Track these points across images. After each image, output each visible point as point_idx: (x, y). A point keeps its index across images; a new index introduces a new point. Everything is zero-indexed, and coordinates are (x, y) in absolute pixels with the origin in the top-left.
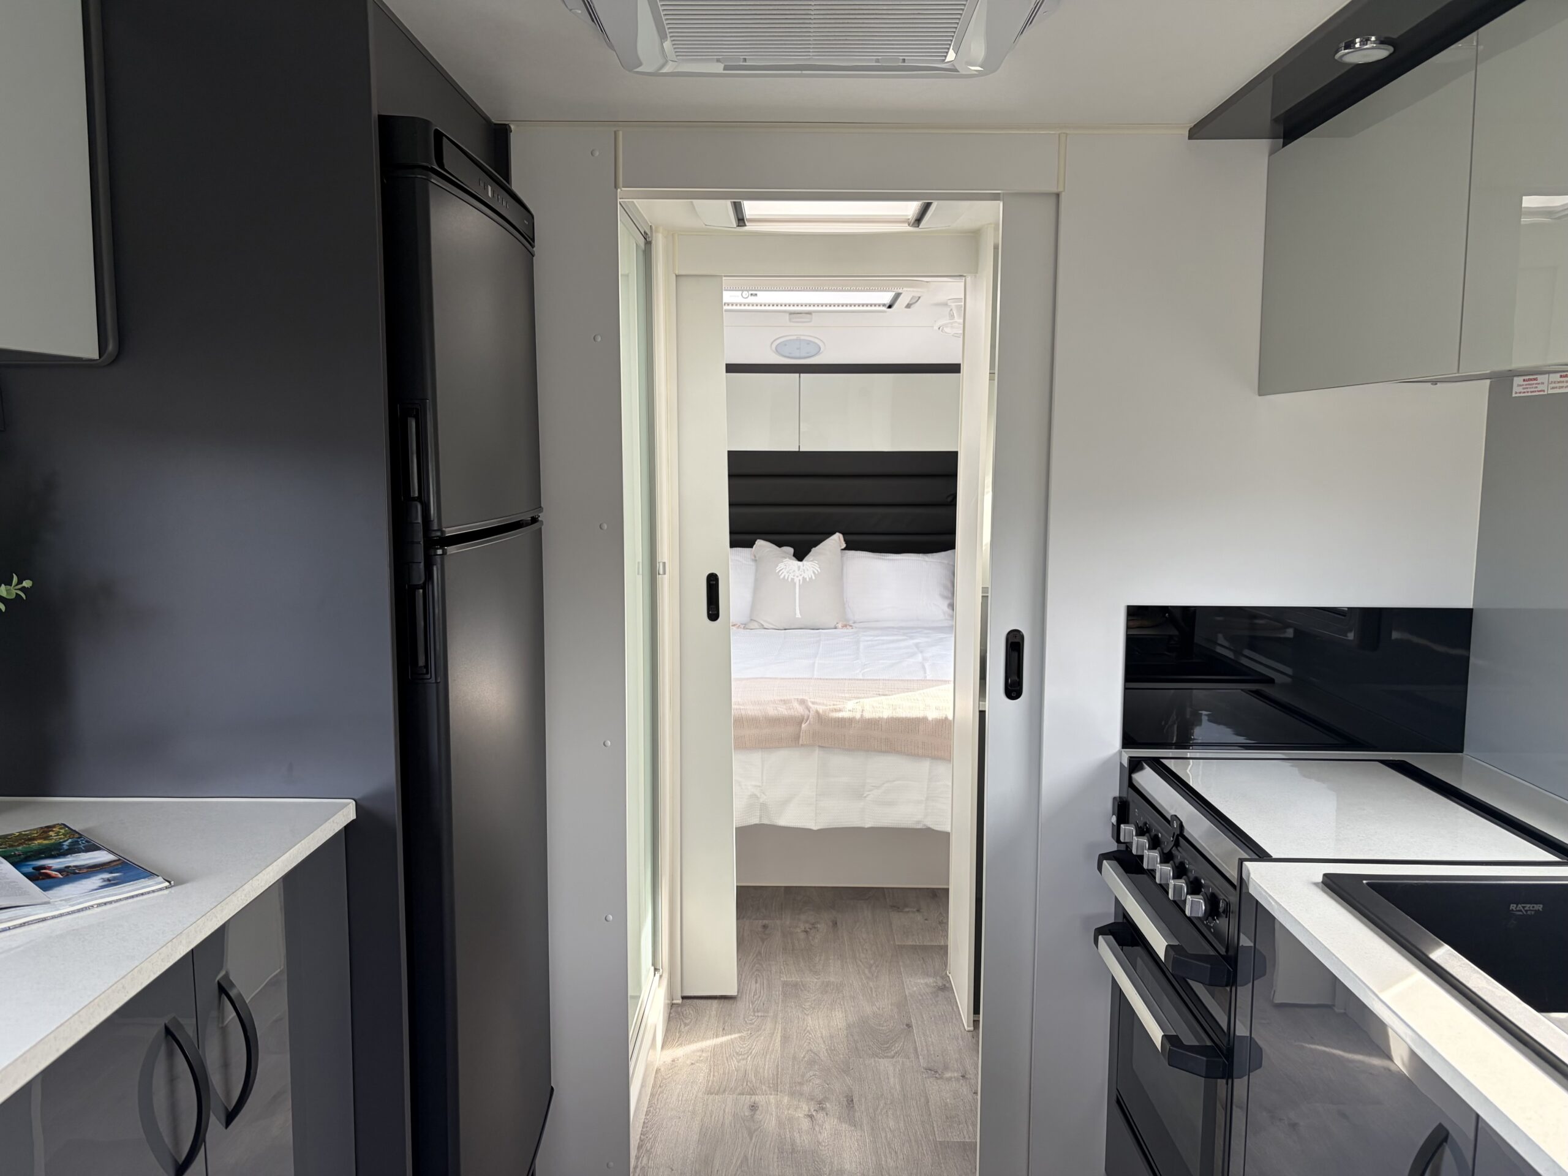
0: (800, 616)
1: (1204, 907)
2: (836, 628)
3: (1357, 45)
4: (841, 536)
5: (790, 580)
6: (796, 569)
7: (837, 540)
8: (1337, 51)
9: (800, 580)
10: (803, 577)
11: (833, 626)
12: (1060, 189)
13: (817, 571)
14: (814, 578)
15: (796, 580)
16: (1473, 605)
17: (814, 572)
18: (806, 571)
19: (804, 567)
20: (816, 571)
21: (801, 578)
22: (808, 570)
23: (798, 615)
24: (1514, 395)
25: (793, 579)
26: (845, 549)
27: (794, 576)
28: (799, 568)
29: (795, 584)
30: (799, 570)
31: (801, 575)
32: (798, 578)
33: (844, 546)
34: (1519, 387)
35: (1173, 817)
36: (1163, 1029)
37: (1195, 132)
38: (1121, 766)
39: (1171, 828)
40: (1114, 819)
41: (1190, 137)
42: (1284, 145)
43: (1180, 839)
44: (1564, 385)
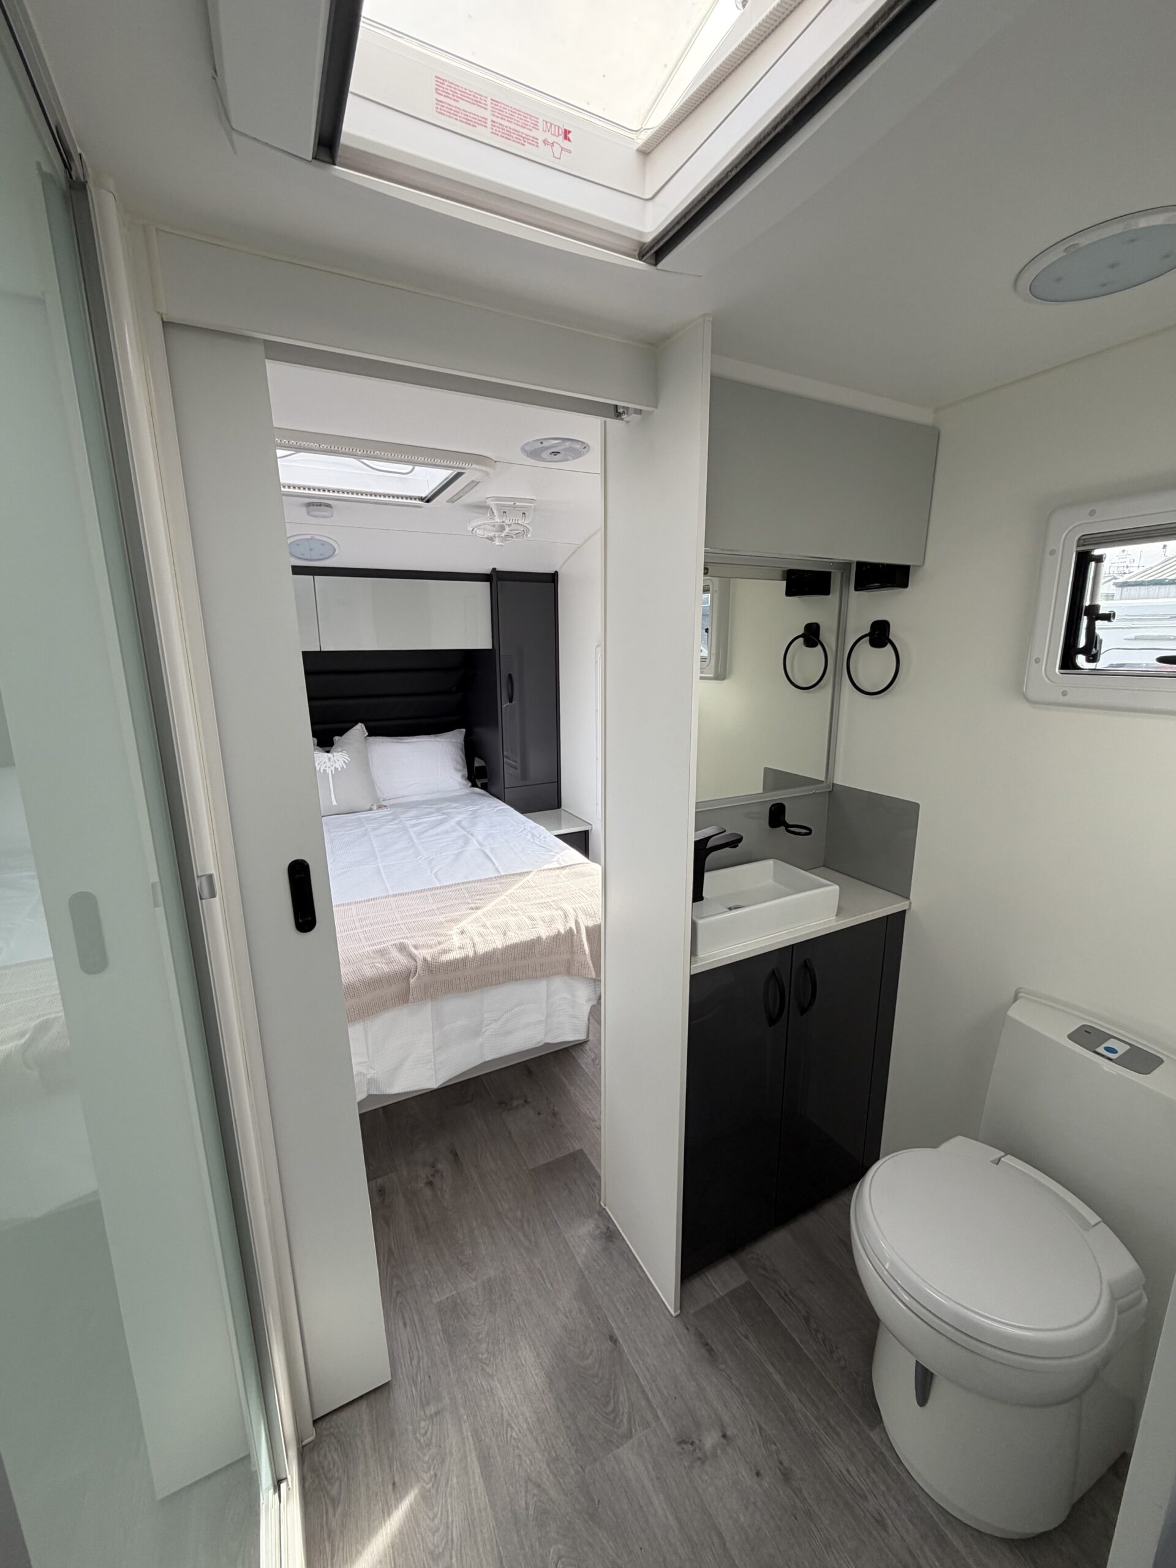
0: (336, 804)
2: (371, 810)
4: (363, 725)
5: (322, 771)
6: (327, 761)
7: (359, 729)
9: (332, 771)
10: (335, 768)
11: (368, 808)
13: (348, 760)
14: (345, 767)
15: (329, 771)
17: (344, 762)
18: (337, 762)
19: (335, 758)
20: (346, 761)
21: (333, 768)
22: (338, 760)
23: (334, 803)
25: (324, 770)
26: (367, 736)
27: (326, 767)
28: (329, 759)
29: (328, 774)
30: (330, 761)
31: (332, 766)
32: (330, 770)
33: (367, 734)
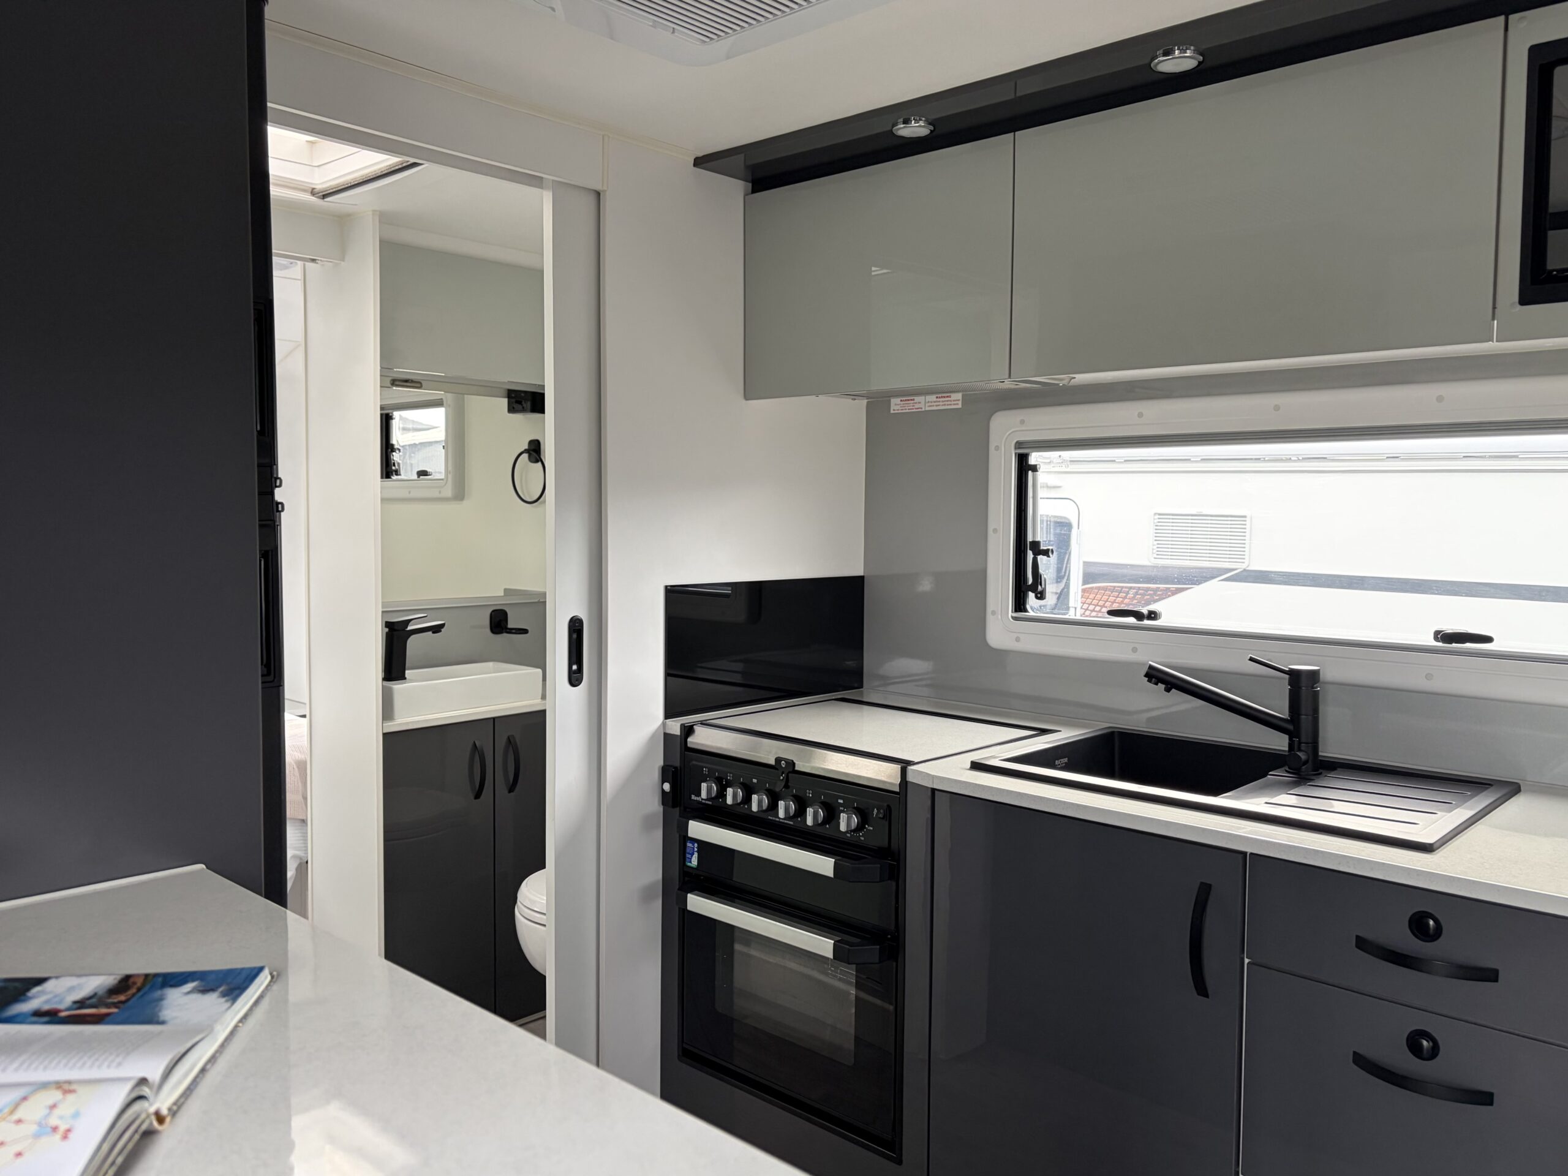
1: (856, 820)
3: (915, 122)
8: (895, 123)
12: (603, 189)
16: (864, 572)
24: (892, 412)
34: (896, 405)
35: (778, 760)
36: (832, 940)
37: (699, 162)
38: (667, 737)
39: (777, 769)
40: (667, 787)
41: (695, 165)
42: (754, 191)
43: (790, 775)
44: (941, 403)
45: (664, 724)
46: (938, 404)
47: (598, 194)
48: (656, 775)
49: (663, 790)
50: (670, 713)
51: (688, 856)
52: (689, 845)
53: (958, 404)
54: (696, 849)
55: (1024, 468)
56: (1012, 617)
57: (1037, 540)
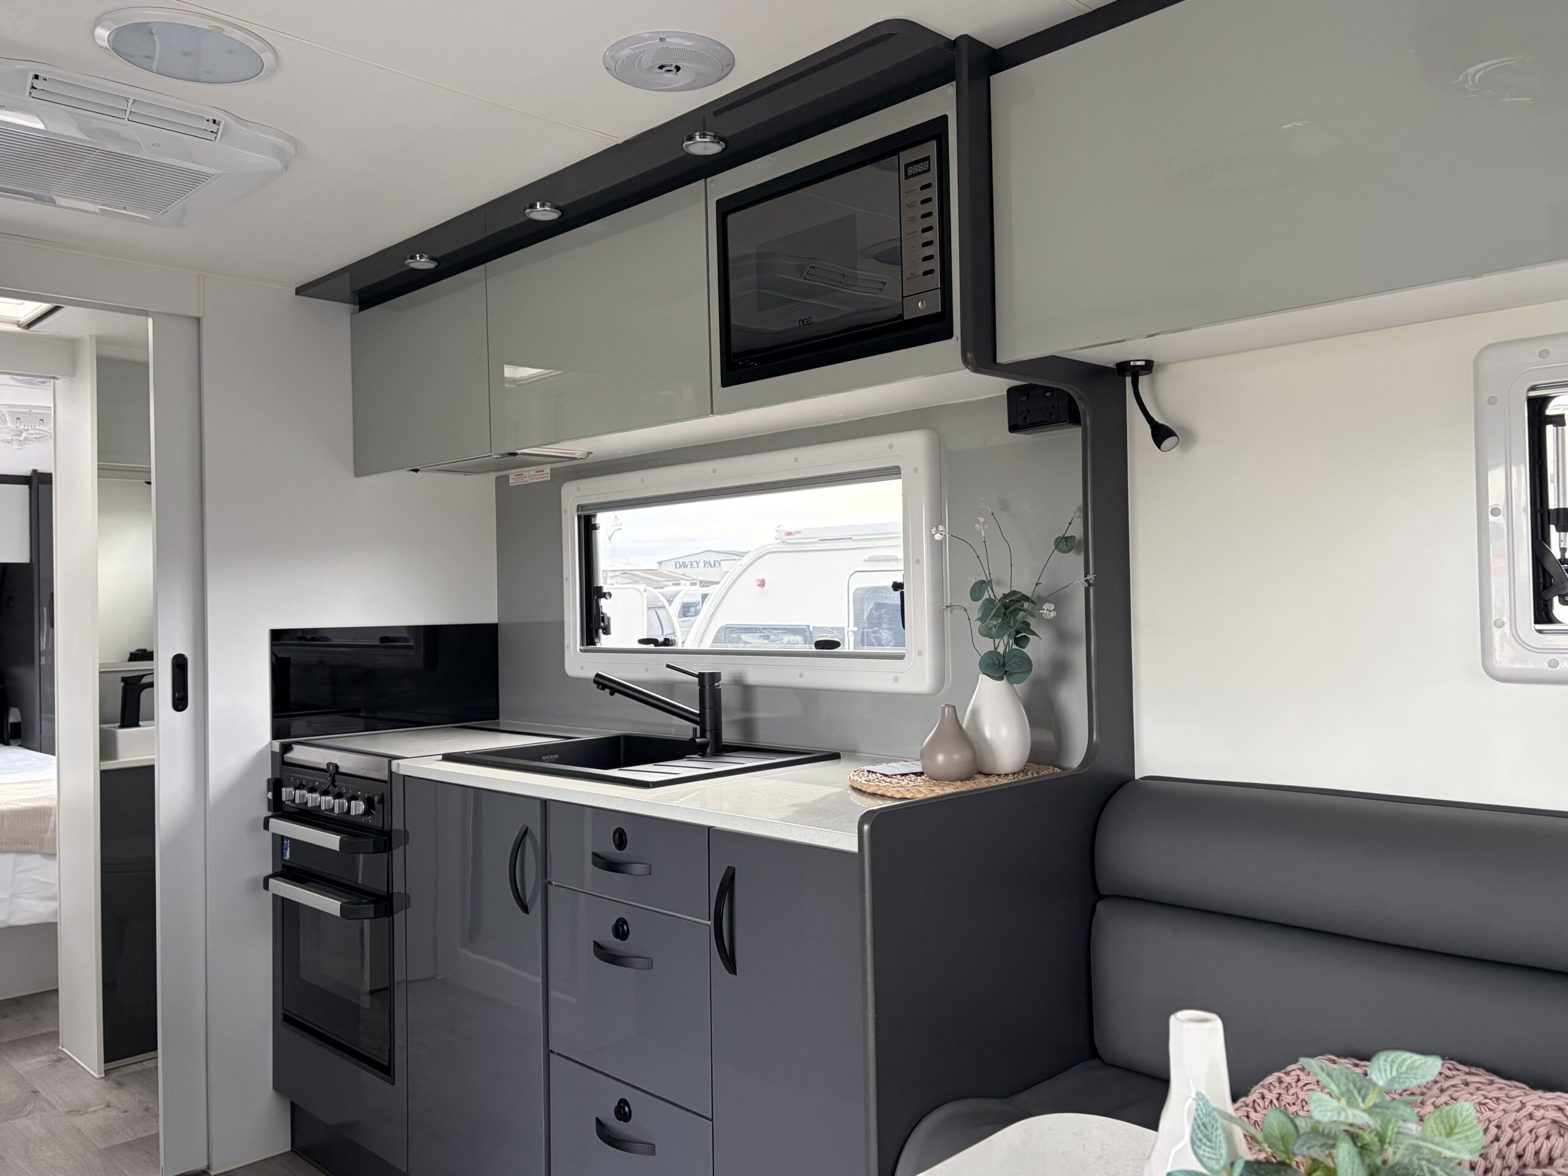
1: (363, 807)
3: (418, 259)
8: (406, 260)
12: (202, 315)
16: (498, 619)
24: (510, 485)
34: (512, 480)
35: (329, 764)
36: (340, 901)
37: (301, 291)
38: (273, 753)
39: (327, 772)
40: (270, 795)
41: (297, 293)
42: (361, 310)
43: (336, 776)
44: (539, 477)
45: (271, 743)
46: (537, 477)
47: (198, 320)
48: (264, 786)
49: (268, 799)
50: (275, 736)
51: (284, 851)
52: (285, 842)
53: (547, 477)
54: (289, 845)
55: (588, 527)
56: (581, 650)
57: (599, 585)
